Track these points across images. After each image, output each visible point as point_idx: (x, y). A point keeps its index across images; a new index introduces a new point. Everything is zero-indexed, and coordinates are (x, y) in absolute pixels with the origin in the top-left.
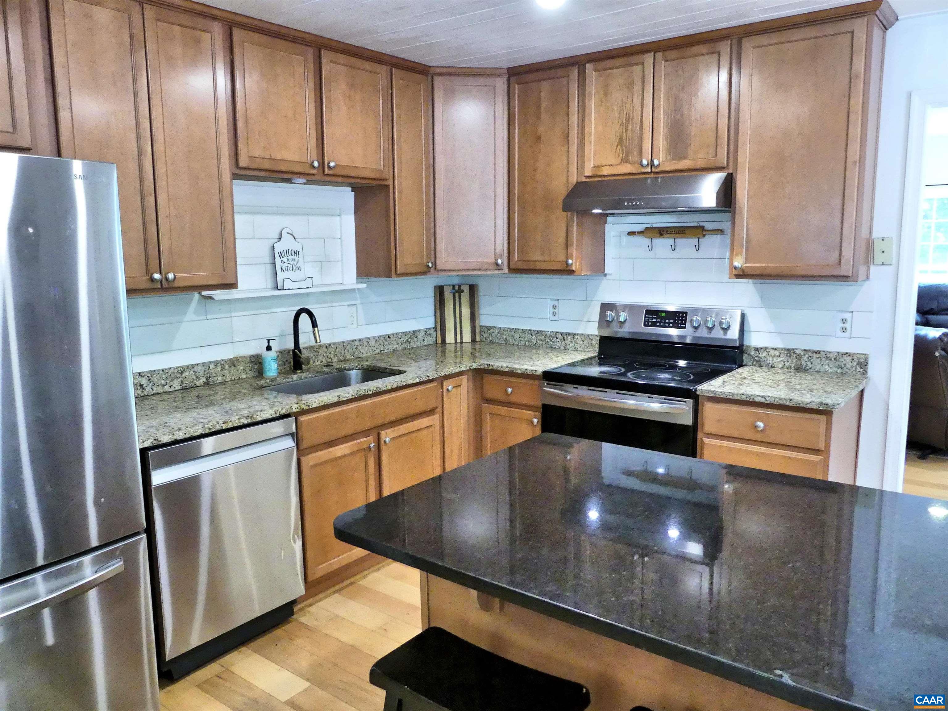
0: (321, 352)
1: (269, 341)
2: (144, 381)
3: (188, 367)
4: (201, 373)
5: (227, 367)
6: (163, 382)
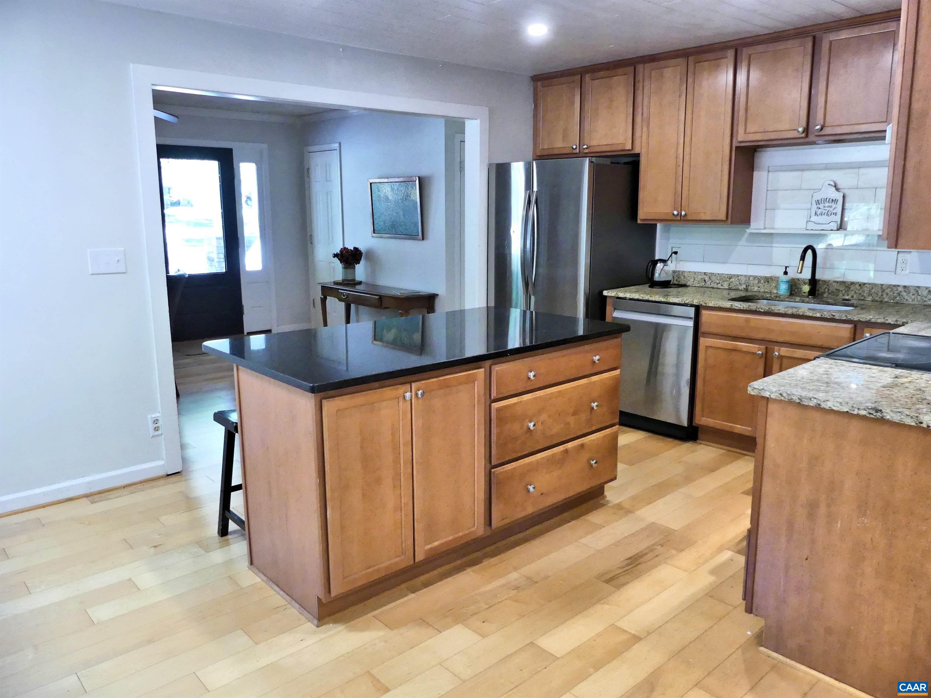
0: (852, 288)
1: (786, 267)
2: (707, 278)
3: (734, 275)
4: (743, 282)
5: (762, 281)
6: (718, 282)
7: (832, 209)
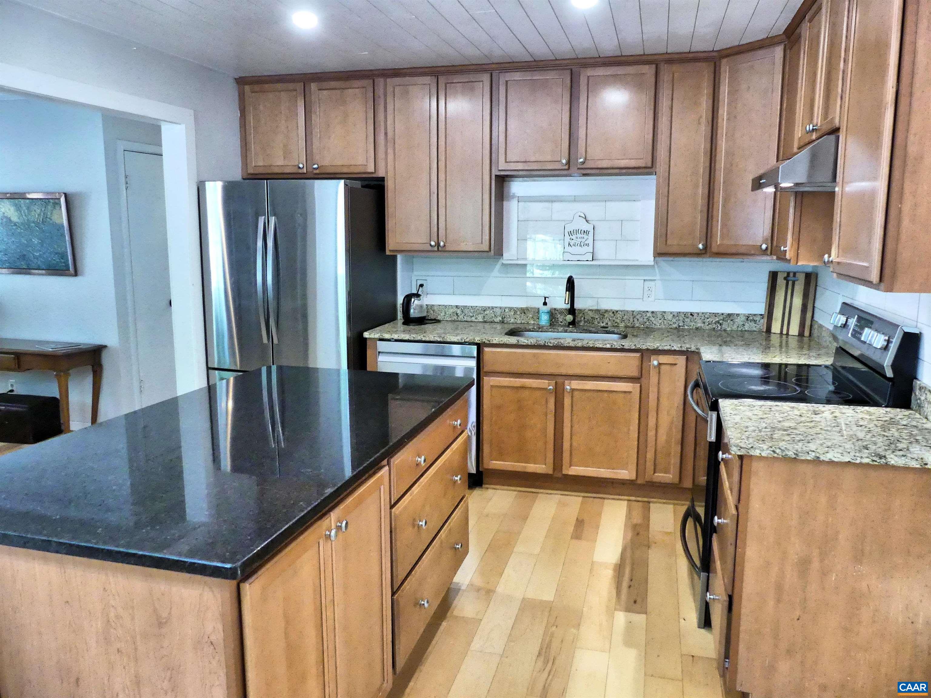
0: (606, 315)
1: (545, 298)
2: (459, 311)
3: (489, 308)
4: (499, 313)
5: (518, 313)
6: (471, 315)
7: (584, 240)
